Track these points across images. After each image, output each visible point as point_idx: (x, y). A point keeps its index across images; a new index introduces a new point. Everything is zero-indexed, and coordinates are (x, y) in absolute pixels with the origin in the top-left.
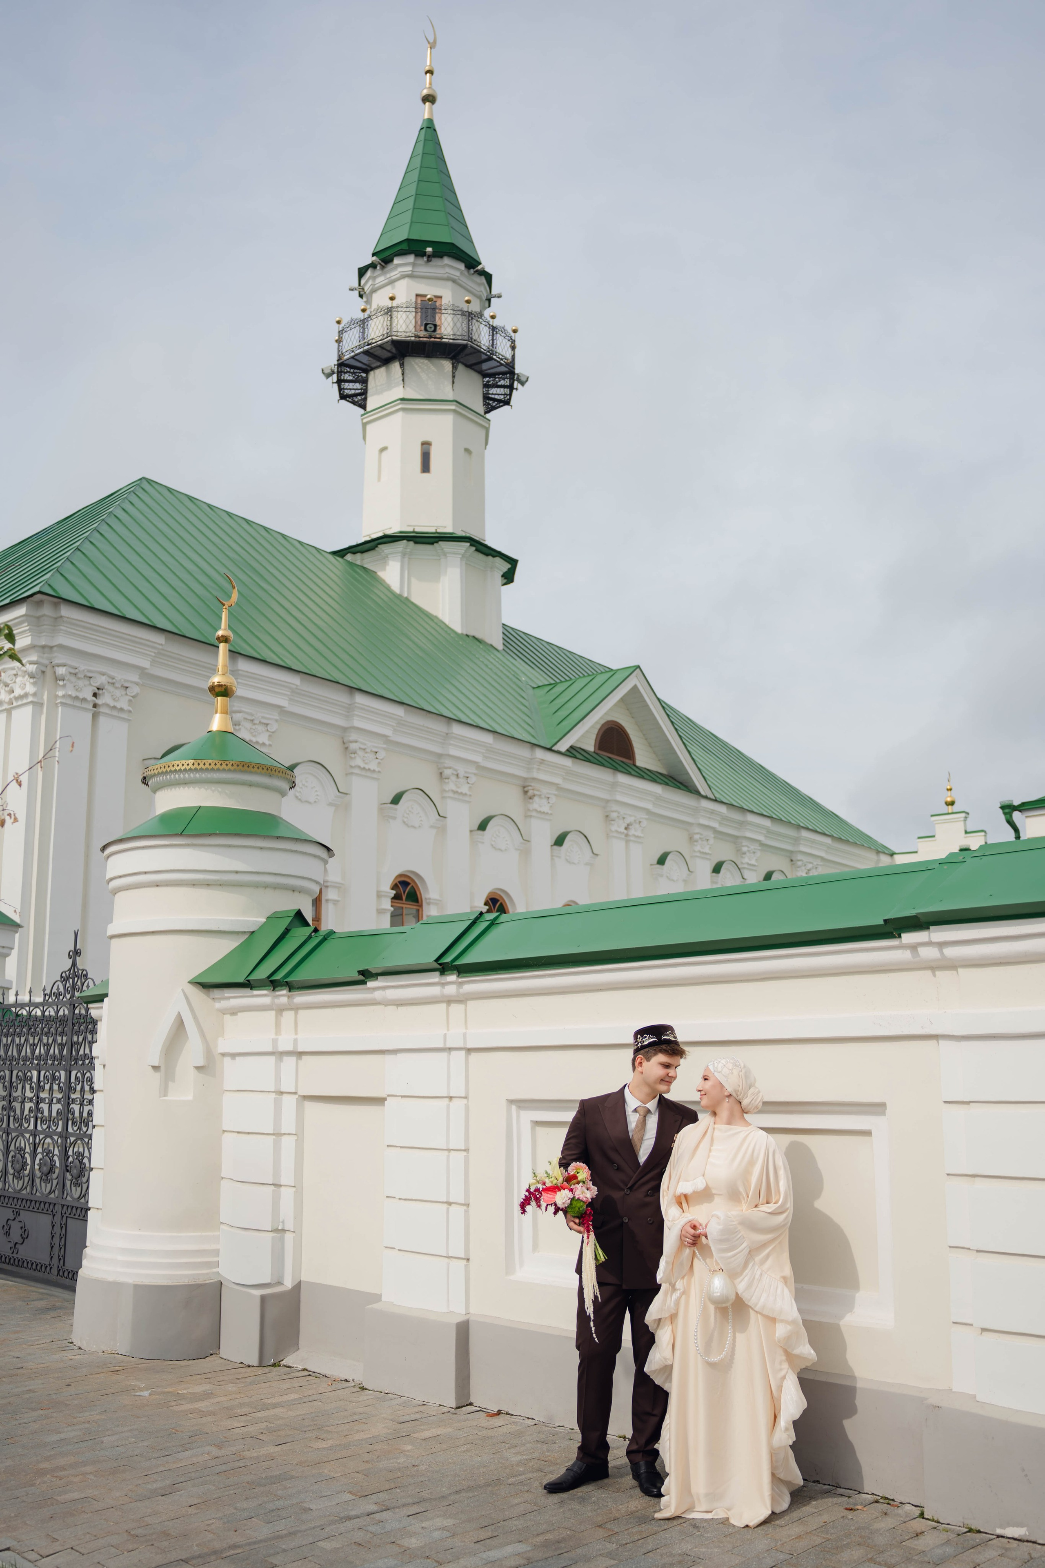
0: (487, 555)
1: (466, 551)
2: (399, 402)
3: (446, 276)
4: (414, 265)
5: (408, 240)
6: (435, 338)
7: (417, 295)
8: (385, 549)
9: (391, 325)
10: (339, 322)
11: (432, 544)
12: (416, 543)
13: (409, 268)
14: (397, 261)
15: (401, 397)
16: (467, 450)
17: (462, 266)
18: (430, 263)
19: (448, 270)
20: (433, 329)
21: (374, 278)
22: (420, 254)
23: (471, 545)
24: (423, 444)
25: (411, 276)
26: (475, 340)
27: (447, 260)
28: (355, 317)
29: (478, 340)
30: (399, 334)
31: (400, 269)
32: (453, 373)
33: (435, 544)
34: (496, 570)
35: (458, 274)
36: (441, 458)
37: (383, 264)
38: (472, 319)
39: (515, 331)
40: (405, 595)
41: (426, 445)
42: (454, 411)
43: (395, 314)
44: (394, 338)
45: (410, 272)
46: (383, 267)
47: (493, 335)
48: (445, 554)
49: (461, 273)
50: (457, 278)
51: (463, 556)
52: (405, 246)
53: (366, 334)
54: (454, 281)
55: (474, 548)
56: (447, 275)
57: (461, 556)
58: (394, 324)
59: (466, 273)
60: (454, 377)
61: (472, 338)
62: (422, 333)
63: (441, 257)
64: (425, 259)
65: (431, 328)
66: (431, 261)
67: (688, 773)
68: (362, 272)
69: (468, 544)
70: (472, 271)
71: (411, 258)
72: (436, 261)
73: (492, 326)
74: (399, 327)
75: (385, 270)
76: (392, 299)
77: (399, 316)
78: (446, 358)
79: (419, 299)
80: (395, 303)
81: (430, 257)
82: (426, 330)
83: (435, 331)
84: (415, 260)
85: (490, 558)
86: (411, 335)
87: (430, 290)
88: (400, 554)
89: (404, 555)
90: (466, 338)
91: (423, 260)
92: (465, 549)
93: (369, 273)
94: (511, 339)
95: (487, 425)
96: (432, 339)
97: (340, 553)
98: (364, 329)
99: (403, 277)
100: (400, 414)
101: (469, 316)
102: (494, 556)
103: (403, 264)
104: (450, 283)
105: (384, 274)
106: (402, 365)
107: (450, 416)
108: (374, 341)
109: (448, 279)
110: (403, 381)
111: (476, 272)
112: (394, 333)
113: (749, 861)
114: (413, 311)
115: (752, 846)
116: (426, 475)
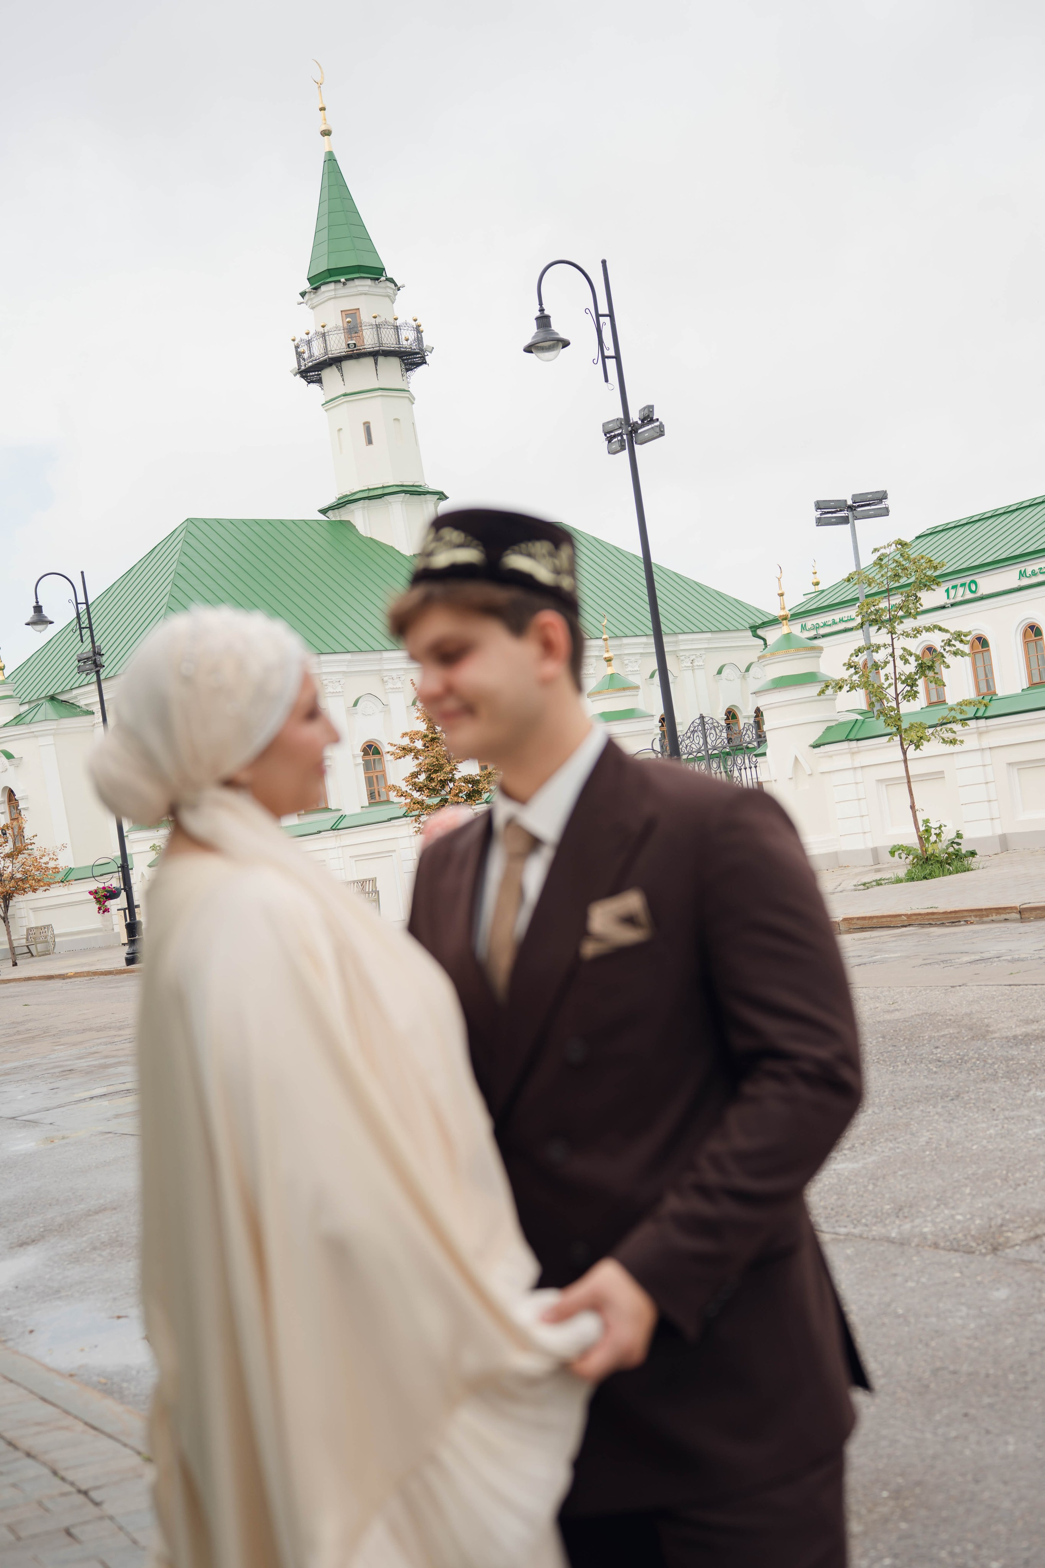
0: (420, 495)
1: (405, 499)
2: (343, 397)
4: (335, 290)
5: (328, 270)
6: (357, 349)
7: (341, 311)
8: (350, 506)
9: (326, 347)
10: (294, 340)
11: (381, 498)
12: (368, 500)
13: (333, 293)
14: (323, 288)
15: (343, 392)
16: (396, 420)
17: (369, 282)
18: (346, 286)
19: (360, 289)
20: (353, 346)
21: (311, 299)
22: (337, 281)
23: (407, 492)
24: (364, 424)
25: (334, 298)
26: (385, 343)
27: (357, 282)
28: (303, 338)
29: (388, 342)
30: (332, 352)
31: (327, 294)
32: (376, 367)
34: (429, 502)
35: (367, 288)
36: (378, 432)
37: (315, 291)
38: (380, 328)
39: (415, 320)
40: (368, 535)
41: (367, 424)
42: (382, 395)
43: (327, 337)
44: (330, 355)
45: (334, 296)
46: (315, 293)
48: (392, 503)
49: (369, 286)
50: (367, 292)
52: (326, 276)
53: (312, 352)
54: (366, 295)
55: (409, 494)
56: (359, 291)
57: (400, 503)
58: (328, 346)
59: (373, 285)
60: (377, 370)
61: (382, 343)
62: (349, 350)
63: (354, 279)
68: (303, 294)
70: (377, 283)
71: (332, 286)
72: (350, 284)
73: (397, 326)
74: (332, 346)
75: (317, 294)
76: (323, 327)
77: (331, 338)
78: (369, 356)
79: (344, 313)
80: (326, 329)
81: (344, 284)
82: (349, 347)
83: (355, 347)
84: (335, 285)
86: (341, 349)
87: (350, 305)
88: (360, 510)
89: (364, 508)
90: (377, 345)
91: (340, 285)
93: (308, 295)
94: (413, 328)
95: (408, 395)
96: (356, 352)
97: (324, 511)
98: (310, 348)
99: (330, 299)
100: (345, 405)
101: (377, 328)
102: (424, 494)
103: (327, 290)
104: (363, 297)
105: (317, 297)
106: (340, 370)
107: (379, 399)
108: (318, 358)
109: (361, 294)
110: (343, 380)
111: (381, 281)
112: (330, 353)
113: (632, 670)
114: (339, 332)
115: (633, 658)
116: (370, 446)
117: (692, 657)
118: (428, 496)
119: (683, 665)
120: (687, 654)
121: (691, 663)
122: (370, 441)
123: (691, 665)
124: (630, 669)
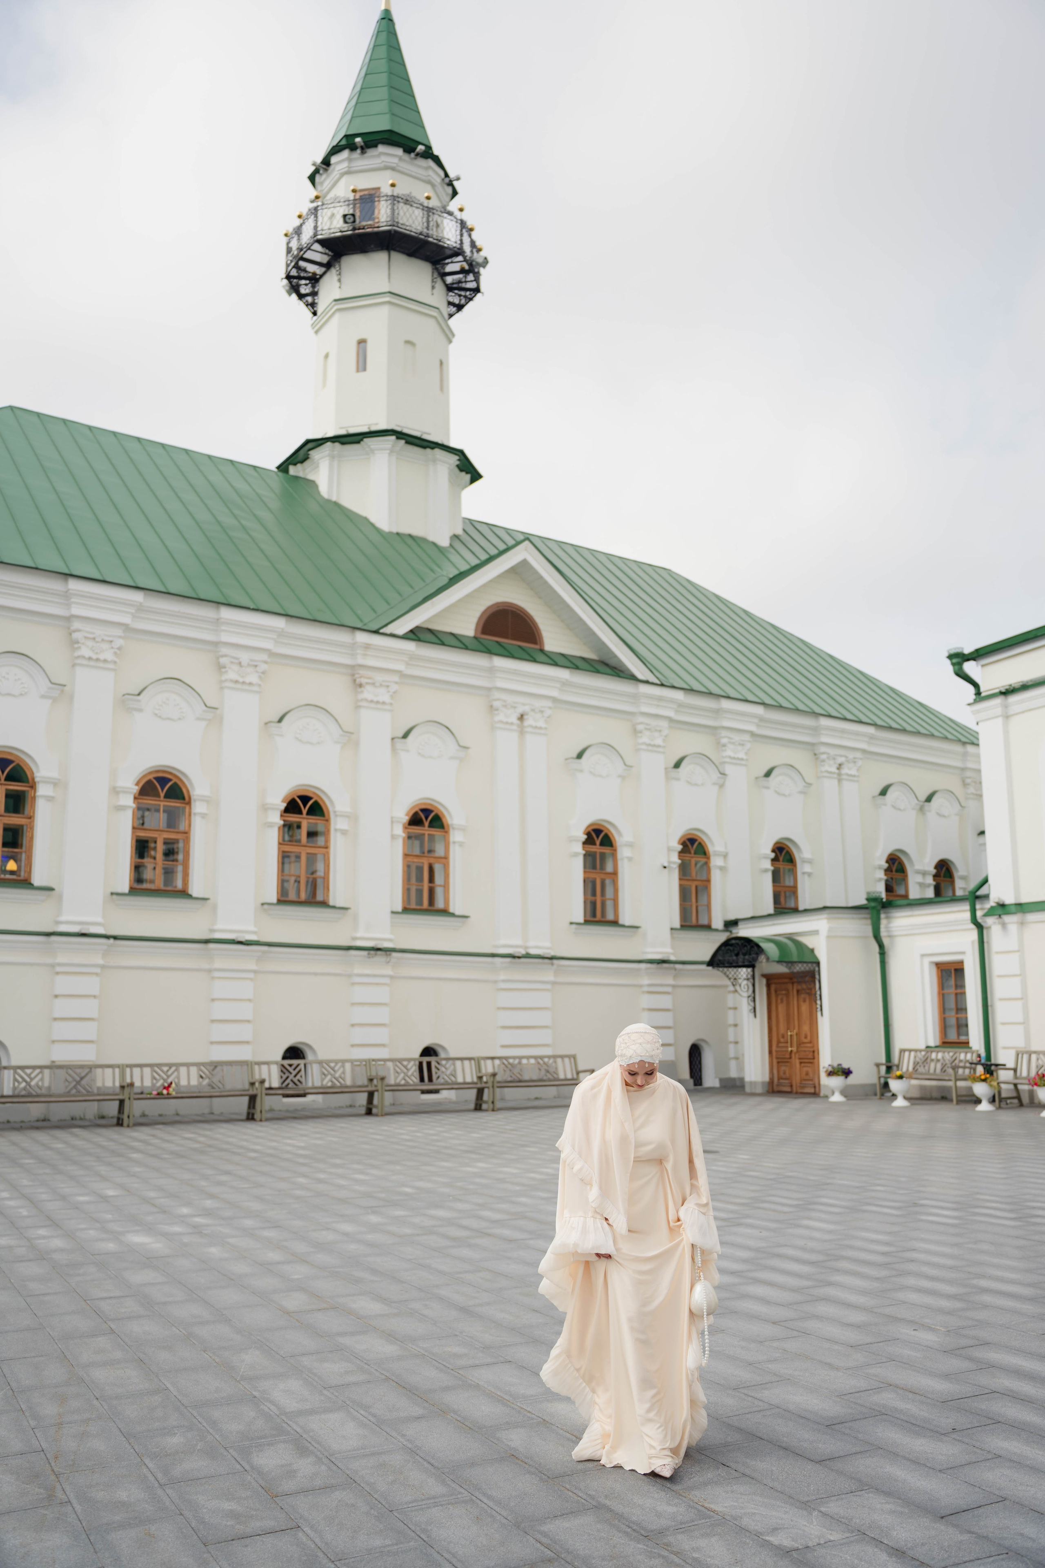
0: (424, 447)
1: (393, 446)
2: (336, 303)
3: (382, 165)
4: (350, 160)
5: (346, 136)
6: (359, 229)
7: (356, 189)
8: (316, 454)
9: (316, 225)
11: (358, 442)
12: (343, 443)
13: (345, 164)
14: (337, 160)
15: (336, 297)
16: (410, 342)
17: (399, 152)
18: (366, 155)
19: (383, 158)
20: (352, 220)
21: (322, 183)
22: (352, 147)
23: (398, 438)
24: (359, 342)
25: (348, 173)
26: (402, 224)
27: (381, 148)
28: (294, 225)
29: (407, 224)
30: (324, 232)
31: (339, 168)
32: (388, 264)
33: (362, 442)
34: (448, 464)
35: (396, 160)
36: (377, 355)
37: (325, 166)
38: (398, 202)
40: (334, 499)
41: (362, 342)
42: (389, 303)
43: (319, 213)
44: (320, 237)
45: (346, 169)
46: (326, 170)
47: (429, 216)
48: (373, 451)
49: (400, 159)
50: (395, 165)
51: (392, 451)
52: (344, 142)
53: (301, 240)
54: (393, 169)
55: (403, 442)
56: (384, 163)
57: (388, 451)
58: (319, 223)
59: (407, 159)
60: (389, 268)
61: (398, 223)
62: (346, 227)
63: (376, 146)
64: (359, 151)
65: (349, 219)
66: (365, 153)
67: (616, 656)
68: (312, 178)
69: (394, 438)
70: (413, 155)
71: (345, 154)
72: (371, 152)
73: (427, 207)
74: (324, 224)
75: (329, 171)
77: (324, 214)
78: (380, 247)
79: (357, 193)
81: (364, 148)
82: (345, 222)
83: (354, 221)
84: (351, 154)
85: (428, 450)
86: (335, 231)
87: (365, 182)
88: (327, 458)
89: (332, 457)
90: (389, 223)
92: (391, 443)
93: (318, 178)
96: (357, 231)
97: (283, 467)
98: (300, 236)
99: (343, 175)
100: (337, 316)
101: (393, 200)
102: (433, 448)
103: (341, 162)
104: (388, 173)
105: (328, 176)
107: (385, 309)
108: (305, 245)
109: (386, 168)
110: (339, 280)
111: (417, 155)
112: (319, 233)
113: (732, 755)
114: (338, 204)
115: (737, 737)
116: (362, 374)
117: (841, 760)
118: (437, 451)
119: (823, 769)
120: (833, 752)
121: (838, 769)
122: (362, 364)
123: (837, 771)
124: (729, 753)
